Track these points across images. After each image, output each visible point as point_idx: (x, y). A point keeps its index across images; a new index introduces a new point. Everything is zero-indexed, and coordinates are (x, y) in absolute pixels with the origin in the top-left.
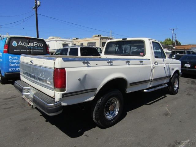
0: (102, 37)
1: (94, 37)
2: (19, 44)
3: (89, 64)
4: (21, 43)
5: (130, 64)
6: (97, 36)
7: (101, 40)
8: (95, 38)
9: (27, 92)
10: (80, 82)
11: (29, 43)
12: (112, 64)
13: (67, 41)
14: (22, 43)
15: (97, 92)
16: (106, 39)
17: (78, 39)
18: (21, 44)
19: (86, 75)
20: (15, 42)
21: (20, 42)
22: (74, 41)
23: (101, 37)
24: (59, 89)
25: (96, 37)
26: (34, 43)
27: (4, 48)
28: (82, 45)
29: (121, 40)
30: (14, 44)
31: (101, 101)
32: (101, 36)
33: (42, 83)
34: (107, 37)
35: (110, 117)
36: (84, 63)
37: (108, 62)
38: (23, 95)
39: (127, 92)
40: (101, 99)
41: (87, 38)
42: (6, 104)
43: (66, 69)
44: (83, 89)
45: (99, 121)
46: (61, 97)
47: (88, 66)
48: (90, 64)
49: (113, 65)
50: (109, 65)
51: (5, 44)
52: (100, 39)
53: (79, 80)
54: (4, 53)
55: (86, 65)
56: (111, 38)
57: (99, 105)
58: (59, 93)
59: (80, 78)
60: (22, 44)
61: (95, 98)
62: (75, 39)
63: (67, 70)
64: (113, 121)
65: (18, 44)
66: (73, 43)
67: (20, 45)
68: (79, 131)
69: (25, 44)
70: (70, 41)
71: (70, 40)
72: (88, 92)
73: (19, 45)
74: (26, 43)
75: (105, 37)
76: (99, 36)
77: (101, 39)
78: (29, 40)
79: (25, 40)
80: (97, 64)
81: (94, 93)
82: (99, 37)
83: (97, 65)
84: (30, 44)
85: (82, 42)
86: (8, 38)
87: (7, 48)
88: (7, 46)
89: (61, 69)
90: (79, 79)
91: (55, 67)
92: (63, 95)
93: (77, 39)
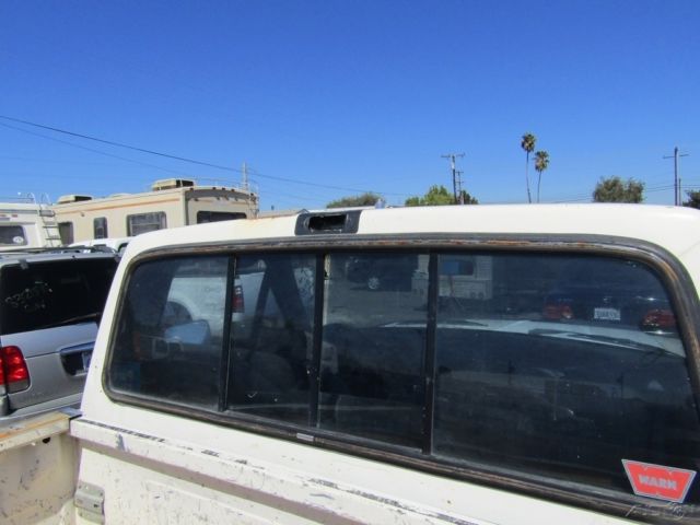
0: (196, 187)
1: (158, 189)
6: (174, 183)
7: (192, 203)
8: (162, 195)
13: (15, 212)
16: (214, 199)
17: (89, 198)
22: (55, 208)
23: (188, 188)
25: (164, 188)
28: (101, 227)
32: (190, 184)
34: (219, 187)
41: (126, 195)
52: (187, 200)
56: (237, 190)
62: (72, 197)
66: (51, 219)
70: (34, 212)
71: (35, 206)
75: (210, 187)
76: (178, 184)
77: (191, 195)
82: (182, 189)
85: (99, 215)
93: (78, 199)
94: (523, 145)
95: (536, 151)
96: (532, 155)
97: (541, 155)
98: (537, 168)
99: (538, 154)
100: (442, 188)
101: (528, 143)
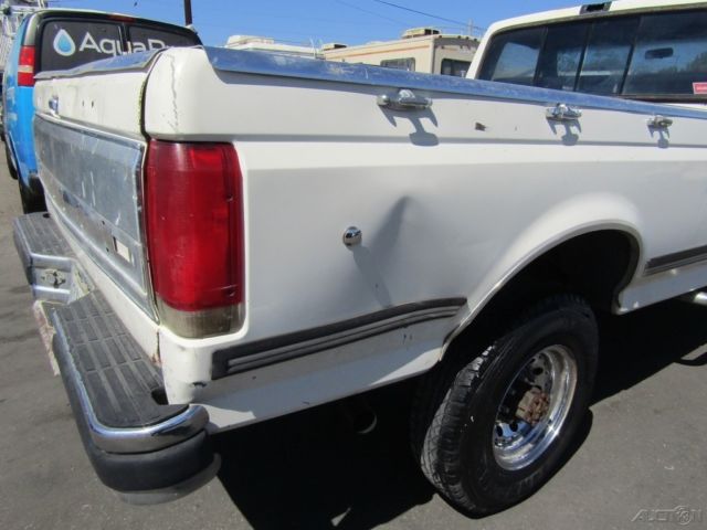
1: (408, 37)
2: (84, 45)
3: (425, 122)
4: (92, 41)
5: (671, 141)
6: (422, 32)
7: (439, 50)
8: (413, 42)
9: (56, 285)
10: (356, 257)
11: (129, 43)
12: (574, 130)
14: (98, 43)
15: (464, 319)
16: (458, 47)
17: (344, 47)
18: (89, 46)
19: (401, 206)
20: (63, 35)
21: (88, 36)
22: (326, 54)
23: (437, 36)
24: (183, 315)
25: (415, 36)
26: (151, 41)
27: (22, 62)
29: (573, 12)
30: (63, 42)
31: (482, 370)
32: (436, 32)
33: (96, 248)
34: (464, 37)
35: (515, 454)
36: (390, 108)
37: (553, 119)
38: (36, 295)
39: (623, 310)
40: (480, 360)
41: (378, 43)
42: (12, 313)
43: (239, 146)
44: (377, 307)
45: (458, 487)
46: (206, 377)
47: (422, 139)
48: (435, 122)
49: (582, 137)
50: (559, 137)
51: (22, 44)
52: (435, 47)
53: (352, 239)
54: (20, 84)
55: (405, 125)
57: (469, 395)
58: (183, 349)
59: (359, 228)
60: (94, 46)
61: (447, 355)
62: (332, 45)
63: (249, 158)
64: (531, 477)
65: (78, 44)
67: (85, 49)
68: (336, 521)
69: (108, 46)
70: (311, 55)
72: (405, 326)
73: (81, 49)
74: (113, 42)
75: (456, 36)
76: (428, 32)
77: (440, 43)
78: (128, 27)
79: (110, 27)
80: (480, 127)
81: (441, 327)
82: (432, 37)
83: (480, 134)
84: (133, 47)
86: (33, 17)
87: (30, 60)
88: (33, 50)
89: (196, 145)
90: (349, 236)
91: (149, 128)
92: (222, 363)
93: (337, 47)
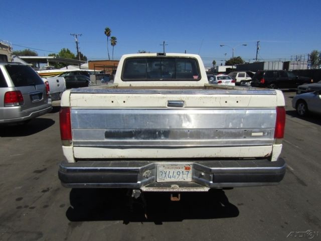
94: (105, 33)
95: (111, 36)
96: (110, 38)
97: (113, 38)
98: (112, 44)
99: (112, 38)
100: (68, 50)
101: (108, 32)
